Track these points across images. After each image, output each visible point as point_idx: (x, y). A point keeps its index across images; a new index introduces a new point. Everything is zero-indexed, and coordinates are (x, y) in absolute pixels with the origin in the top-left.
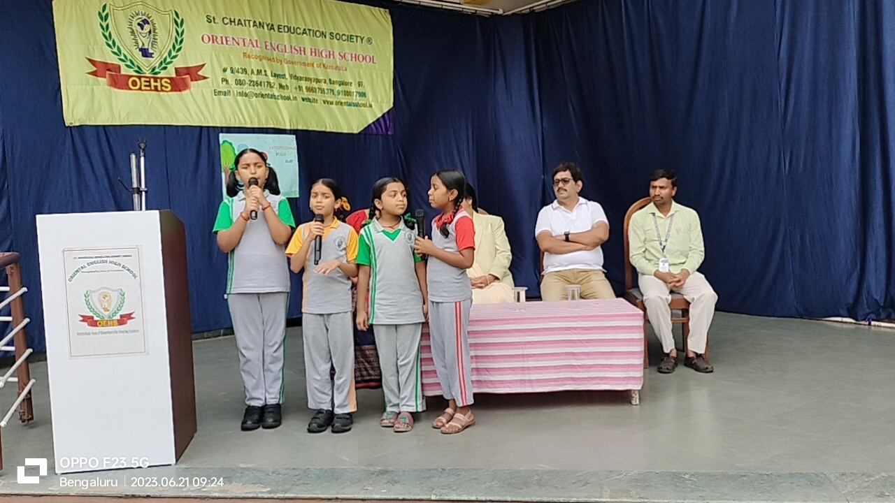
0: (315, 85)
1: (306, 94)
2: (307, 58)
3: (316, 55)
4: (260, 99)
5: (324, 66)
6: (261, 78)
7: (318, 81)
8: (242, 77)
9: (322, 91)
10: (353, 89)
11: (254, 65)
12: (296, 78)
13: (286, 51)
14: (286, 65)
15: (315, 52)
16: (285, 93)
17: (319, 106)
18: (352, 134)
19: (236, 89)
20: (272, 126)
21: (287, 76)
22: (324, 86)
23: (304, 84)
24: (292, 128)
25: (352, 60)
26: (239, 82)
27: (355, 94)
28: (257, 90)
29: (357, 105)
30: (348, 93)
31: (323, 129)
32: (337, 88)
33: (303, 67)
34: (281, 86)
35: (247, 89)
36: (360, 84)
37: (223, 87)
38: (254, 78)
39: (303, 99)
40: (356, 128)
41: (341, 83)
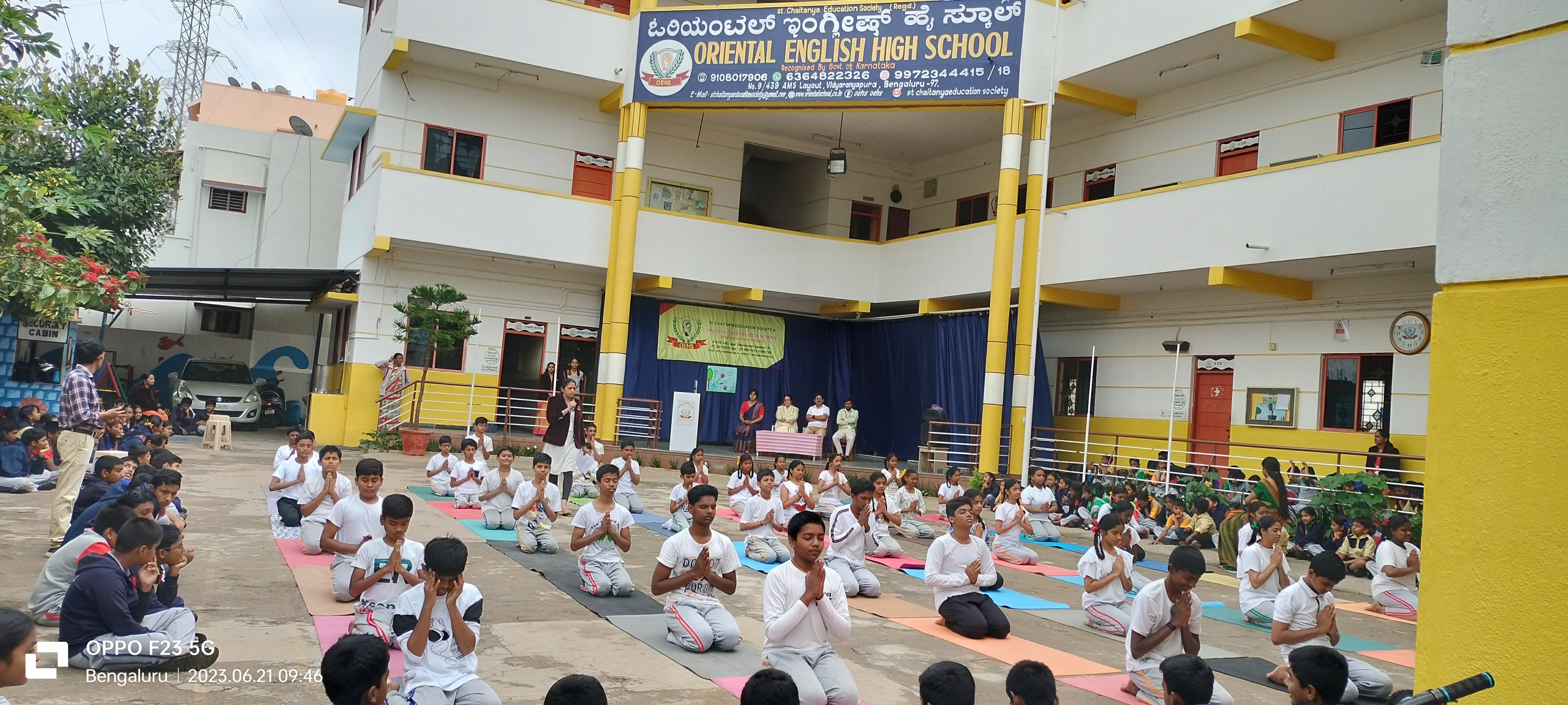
0: (749, 348)
1: (744, 352)
2: (746, 337)
4: (725, 354)
5: (753, 340)
6: (727, 345)
7: (750, 346)
8: (719, 344)
9: (752, 350)
10: (766, 350)
11: (725, 340)
12: (740, 345)
13: (738, 335)
14: (737, 341)
15: (750, 335)
16: (735, 351)
17: (750, 357)
18: (764, 368)
19: (717, 349)
20: (730, 364)
21: (737, 345)
22: (753, 348)
23: (744, 348)
24: (736, 365)
25: (766, 338)
26: (718, 347)
27: (766, 352)
28: (724, 349)
29: (767, 357)
30: (763, 352)
31: (749, 366)
32: (759, 349)
33: (744, 341)
34: (733, 349)
35: (721, 349)
36: (769, 348)
37: (712, 348)
38: (724, 345)
39: (742, 354)
40: (766, 366)
41: (760, 347)
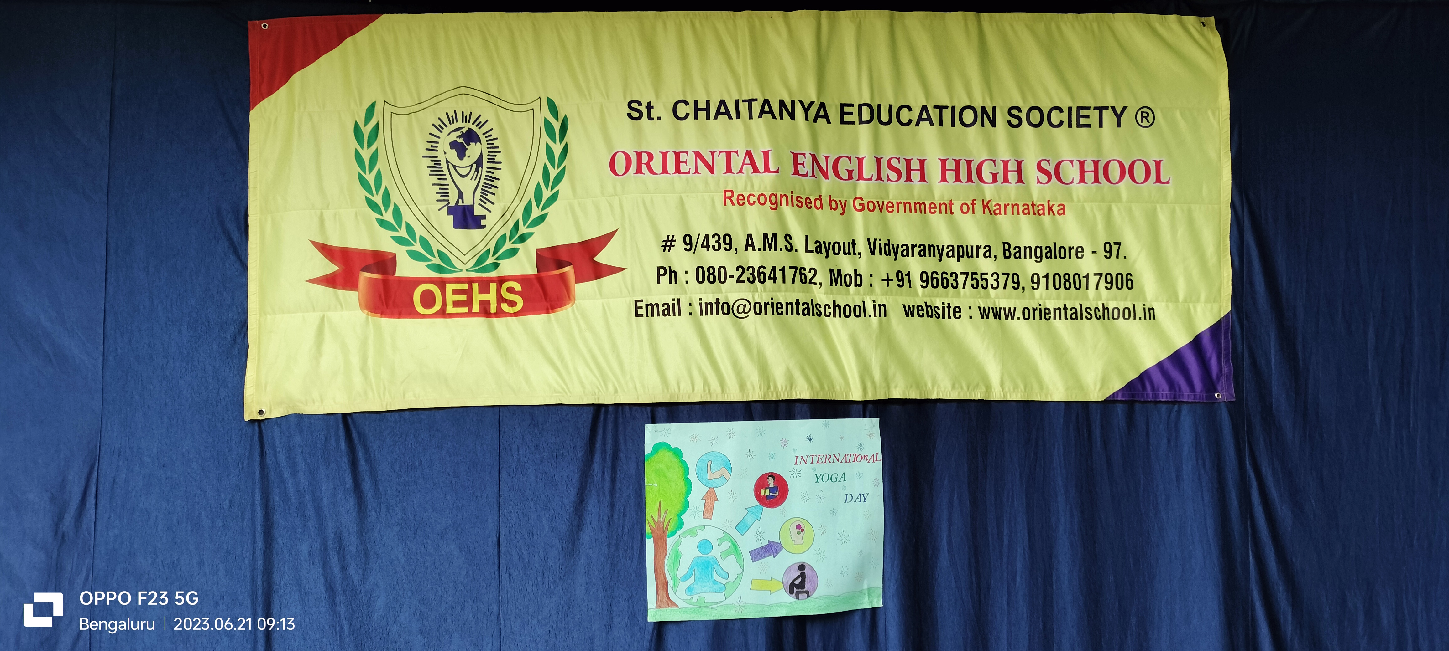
0: (953, 265)
2: (930, 191)
3: (958, 179)
4: (769, 318)
5: (986, 206)
6: (777, 258)
7: (963, 252)
8: (715, 259)
9: (979, 281)
10: (1087, 266)
11: (758, 222)
12: (890, 249)
13: (860, 177)
14: (858, 216)
15: (957, 171)
17: (964, 327)
18: (1085, 406)
19: (697, 295)
20: (806, 395)
21: (861, 247)
22: (985, 265)
23: (915, 265)
24: (870, 397)
25: (1082, 180)
26: (708, 275)
27: (1093, 280)
28: (761, 293)
31: (978, 395)
32: (1030, 266)
33: (915, 216)
34: (836, 277)
35: (730, 292)
36: (1112, 249)
37: (660, 292)
38: (754, 259)
39: (909, 311)
40: (1096, 387)
41: (1047, 253)
